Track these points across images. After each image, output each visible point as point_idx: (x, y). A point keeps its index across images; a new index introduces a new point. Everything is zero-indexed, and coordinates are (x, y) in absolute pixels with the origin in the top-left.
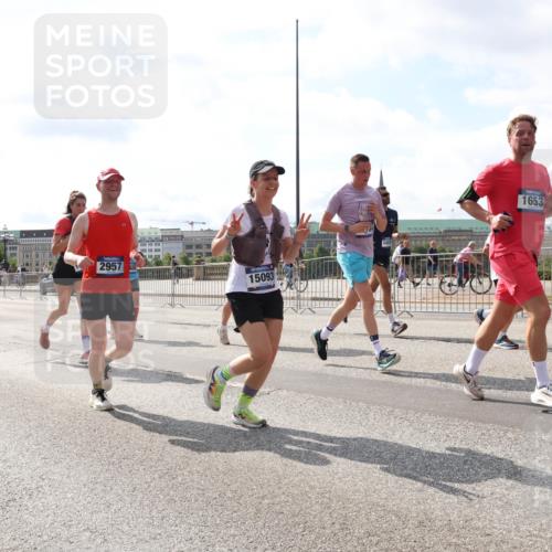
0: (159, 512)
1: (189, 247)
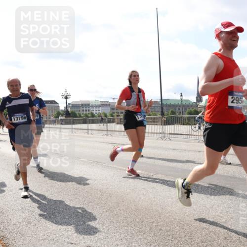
1: (113, 109)
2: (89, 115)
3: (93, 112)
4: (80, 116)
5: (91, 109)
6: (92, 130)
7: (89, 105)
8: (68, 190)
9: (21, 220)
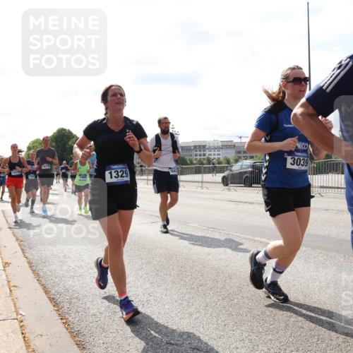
0: (222, 321)
1: (239, 152)
2: (205, 162)
3: (210, 157)
4: (192, 163)
5: (207, 153)
6: (207, 182)
7: (204, 146)
8: (171, 267)
9: (103, 309)
